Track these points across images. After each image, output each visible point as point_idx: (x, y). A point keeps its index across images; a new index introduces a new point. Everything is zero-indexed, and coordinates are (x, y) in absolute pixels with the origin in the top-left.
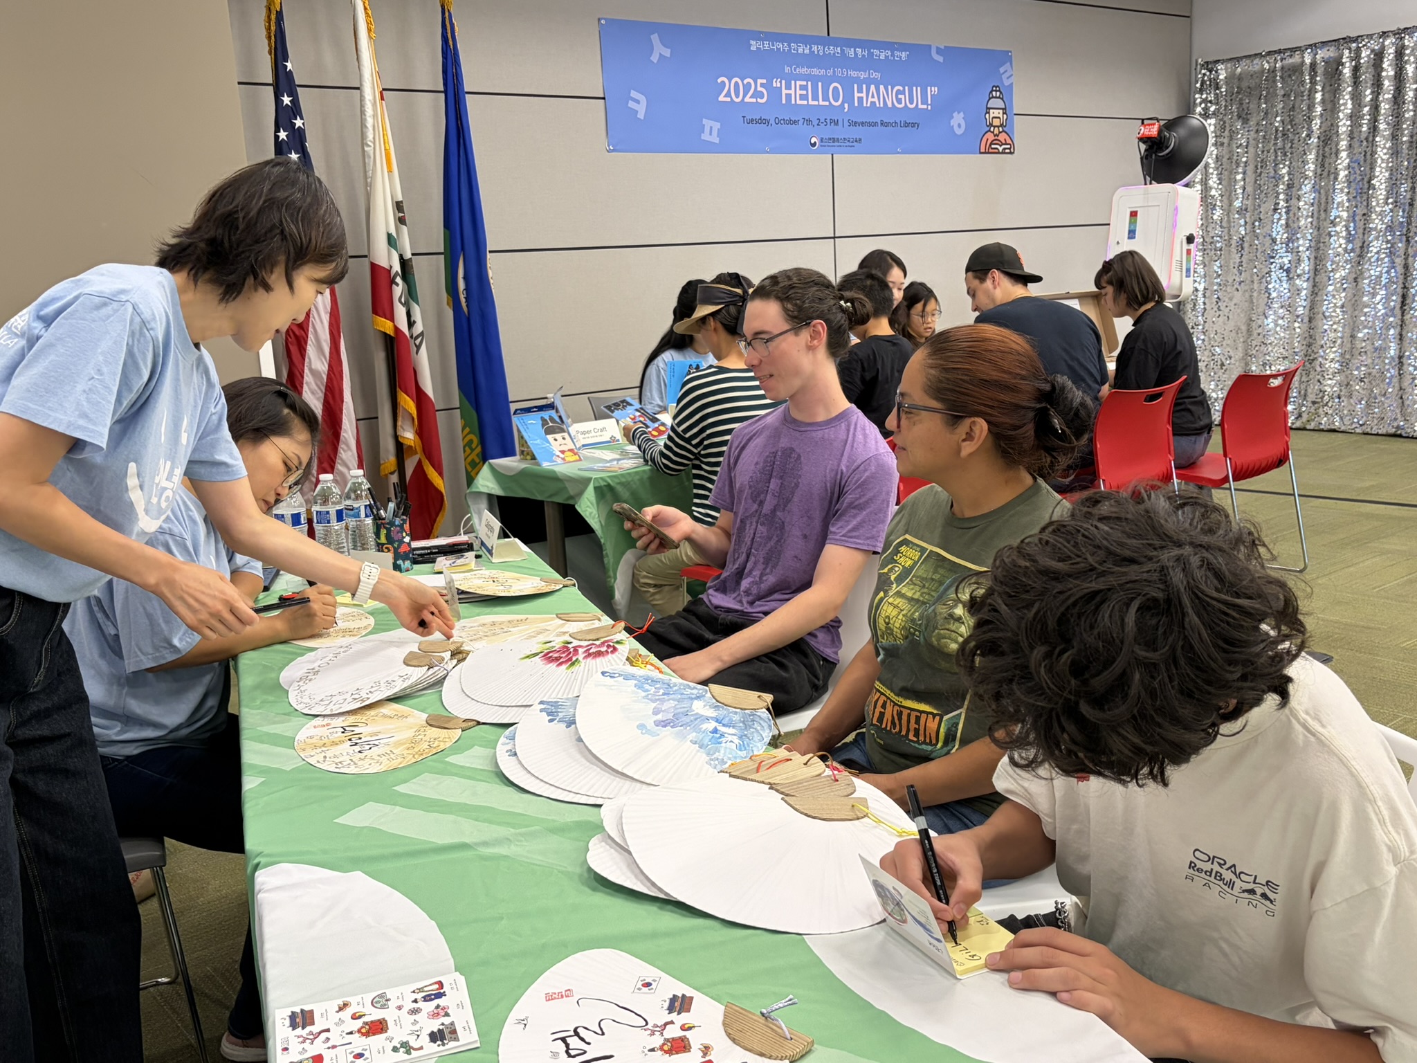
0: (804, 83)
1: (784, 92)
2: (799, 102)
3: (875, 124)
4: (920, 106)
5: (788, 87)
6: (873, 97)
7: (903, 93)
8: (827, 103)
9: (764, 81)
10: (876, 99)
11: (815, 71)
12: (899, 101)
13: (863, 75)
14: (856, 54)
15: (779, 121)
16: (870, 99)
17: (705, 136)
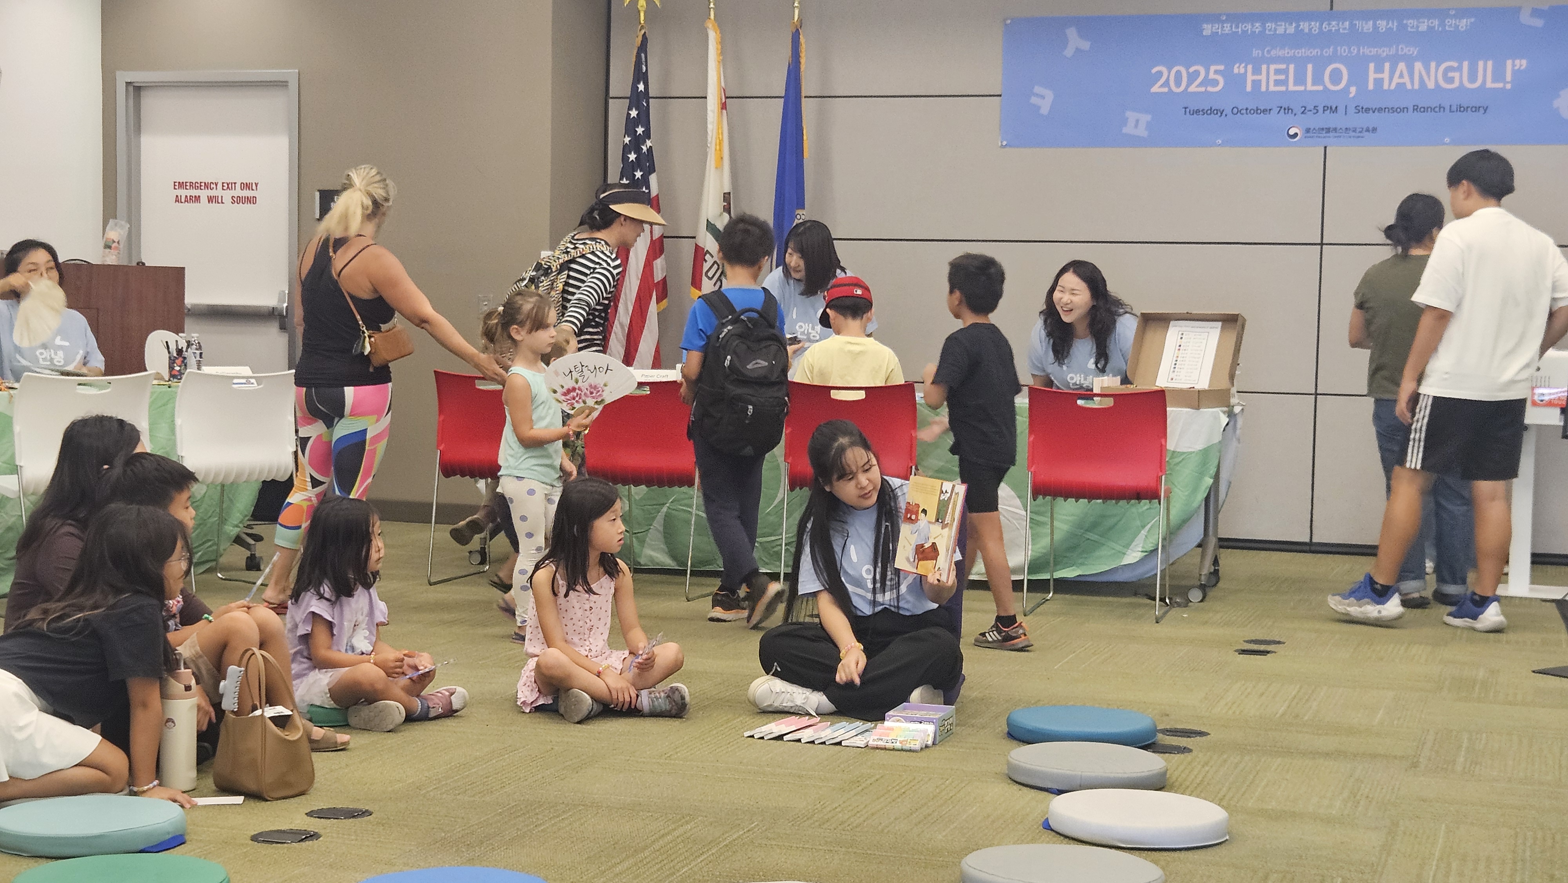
0: (1283, 66)
1: (1250, 78)
2: (1272, 88)
3: (1403, 110)
4: (1489, 85)
5: (1257, 71)
6: (1401, 76)
7: (1459, 69)
8: (1320, 88)
9: (1222, 67)
10: (1406, 79)
11: (1302, 52)
12: (1451, 80)
13: (1384, 52)
14: (1375, 27)
15: (1239, 111)
16: (1396, 80)
17: (1129, 129)
